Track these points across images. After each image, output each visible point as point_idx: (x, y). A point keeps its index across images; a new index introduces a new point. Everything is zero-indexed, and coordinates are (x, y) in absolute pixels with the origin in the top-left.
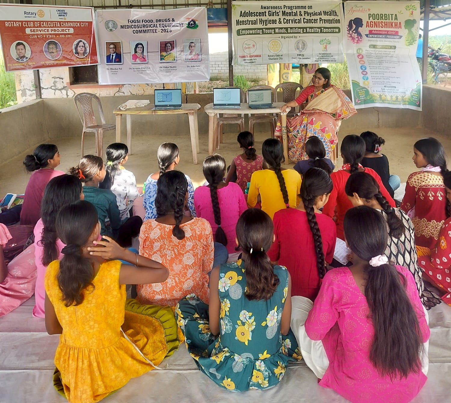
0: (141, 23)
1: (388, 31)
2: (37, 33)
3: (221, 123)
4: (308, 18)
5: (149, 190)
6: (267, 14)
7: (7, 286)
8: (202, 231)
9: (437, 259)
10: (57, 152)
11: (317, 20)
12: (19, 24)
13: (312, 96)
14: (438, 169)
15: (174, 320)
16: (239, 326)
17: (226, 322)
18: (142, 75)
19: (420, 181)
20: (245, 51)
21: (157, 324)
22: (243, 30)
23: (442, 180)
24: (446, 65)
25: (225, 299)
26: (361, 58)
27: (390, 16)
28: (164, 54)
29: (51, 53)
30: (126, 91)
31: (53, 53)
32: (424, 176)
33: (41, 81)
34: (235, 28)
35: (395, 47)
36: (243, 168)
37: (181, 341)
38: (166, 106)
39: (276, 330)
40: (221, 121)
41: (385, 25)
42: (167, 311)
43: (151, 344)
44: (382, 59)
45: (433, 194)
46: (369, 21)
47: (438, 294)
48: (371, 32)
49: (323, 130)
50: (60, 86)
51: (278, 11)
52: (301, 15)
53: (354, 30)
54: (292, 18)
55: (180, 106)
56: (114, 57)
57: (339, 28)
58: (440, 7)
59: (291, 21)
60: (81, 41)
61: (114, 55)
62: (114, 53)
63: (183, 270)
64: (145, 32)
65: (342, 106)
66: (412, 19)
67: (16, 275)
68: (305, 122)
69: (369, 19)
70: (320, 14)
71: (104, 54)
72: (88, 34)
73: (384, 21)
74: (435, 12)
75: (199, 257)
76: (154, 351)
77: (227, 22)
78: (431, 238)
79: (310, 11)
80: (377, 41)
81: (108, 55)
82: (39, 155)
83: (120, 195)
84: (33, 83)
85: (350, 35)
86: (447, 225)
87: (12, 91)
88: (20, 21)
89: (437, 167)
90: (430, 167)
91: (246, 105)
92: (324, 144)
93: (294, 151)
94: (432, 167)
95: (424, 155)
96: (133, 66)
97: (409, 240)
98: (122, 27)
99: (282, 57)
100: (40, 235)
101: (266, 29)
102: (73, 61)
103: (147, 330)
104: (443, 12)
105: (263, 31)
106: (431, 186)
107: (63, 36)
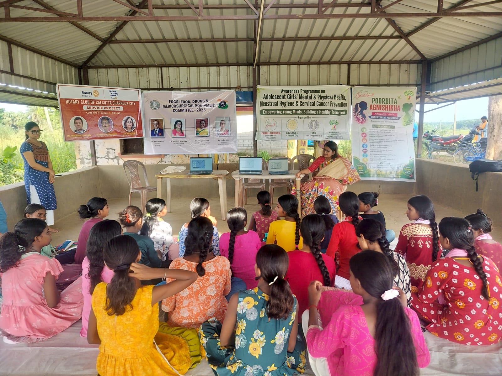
0: (180, 104)
1: (388, 113)
2: (93, 110)
3: (246, 187)
4: (321, 101)
5: (182, 237)
6: (286, 97)
7: (60, 310)
8: (223, 267)
9: (423, 296)
10: (107, 205)
11: (328, 103)
12: (77, 102)
13: (322, 165)
14: (428, 222)
15: (197, 339)
16: (252, 342)
17: (242, 339)
18: (180, 147)
19: (411, 232)
20: (267, 128)
21: (183, 342)
22: (266, 110)
23: (430, 231)
24: (438, 144)
25: (242, 320)
26: (364, 137)
27: (391, 100)
28: (199, 130)
29: (104, 127)
30: (167, 160)
31: (106, 127)
32: (416, 227)
33: (96, 151)
34: (259, 108)
35: (394, 127)
36: (262, 222)
37: (204, 357)
38: (200, 171)
39: (282, 347)
40: (246, 185)
41: (386, 108)
42: (192, 331)
43: (177, 357)
44: (382, 138)
45: (422, 242)
46: (373, 105)
47: (424, 324)
48: (373, 114)
49: (331, 193)
50: (112, 155)
51: (295, 94)
52: (315, 98)
53: (359, 112)
54: (307, 101)
55: (212, 171)
56: (157, 132)
57: (345, 111)
58: (434, 92)
59: (306, 104)
60: (129, 118)
61: (158, 130)
62: (157, 128)
63: (207, 300)
64: (183, 110)
65: (348, 174)
66: (409, 103)
67: (67, 302)
68: (316, 186)
69: (373, 103)
70: (331, 98)
71: (149, 129)
72: (135, 112)
73: (385, 104)
74: (430, 97)
75: (220, 289)
76: (180, 363)
77: (253, 103)
78: (419, 280)
79: (323, 95)
80: (378, 121)
81: (153, 129)
82: (91, 205)
83: (158, 242)
84: (90, 153)
85: (355, 117)
86: (433, 268)
87: (73, 161)
88: (78, 100)
89: (427, 220)
90: (421, 220)
91: (267, 172)
92: (331, 205)
93: (307, 211)
94: (423, 220)
95: (417, 209)
96: (173, 139)
97: (403, 281)
98: (164, 106)
99: (298, 134)
100: (87, 269)
101: (286, 110)
102: (122, 134)
103: (175, 346)
104: (437, 96)
105: (282, 112)
106: (421, 236)
107: (115, 113)
